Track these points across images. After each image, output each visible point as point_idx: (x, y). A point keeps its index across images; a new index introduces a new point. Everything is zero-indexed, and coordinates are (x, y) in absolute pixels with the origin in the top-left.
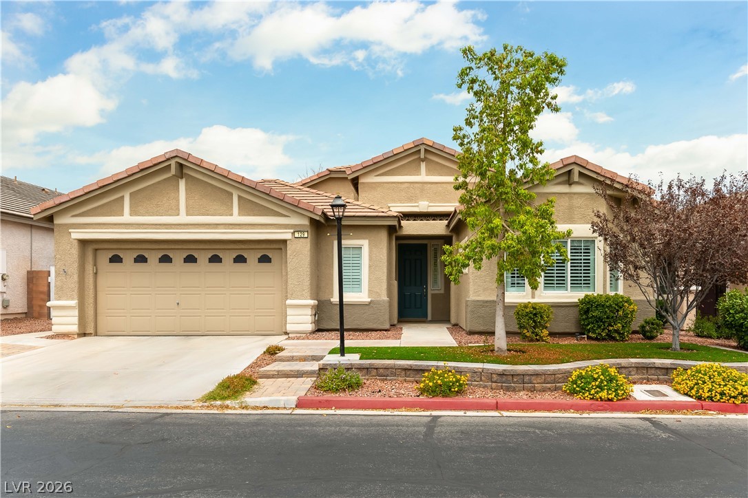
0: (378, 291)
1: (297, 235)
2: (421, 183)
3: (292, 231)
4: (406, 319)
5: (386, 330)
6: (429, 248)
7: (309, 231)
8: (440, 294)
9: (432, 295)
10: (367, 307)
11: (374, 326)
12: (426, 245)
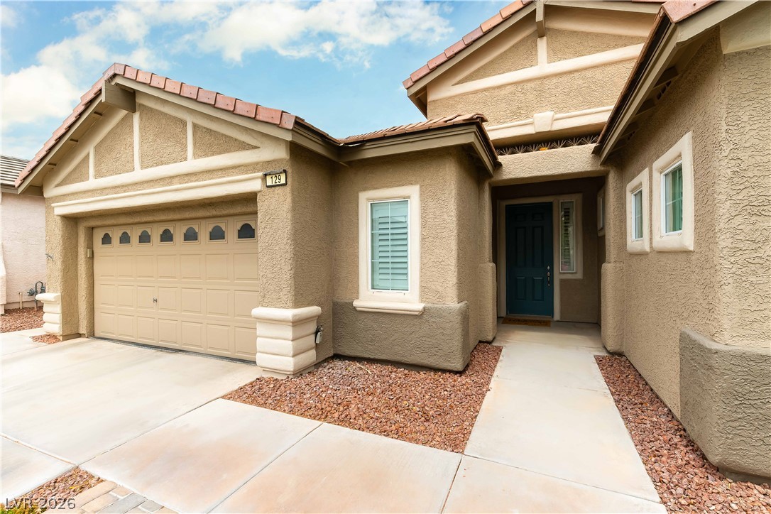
0: (440, 289)
1: (270, 182)
2: (539, 79)
3: (261, 174)
4: (518, 316)
5: (456, 373)
6: (555, 209)
7: (289, 171)
8: (576, 280)
9: (563, 282)
10: (417, 321)
11: (432, 361)
12: (551, 203)
